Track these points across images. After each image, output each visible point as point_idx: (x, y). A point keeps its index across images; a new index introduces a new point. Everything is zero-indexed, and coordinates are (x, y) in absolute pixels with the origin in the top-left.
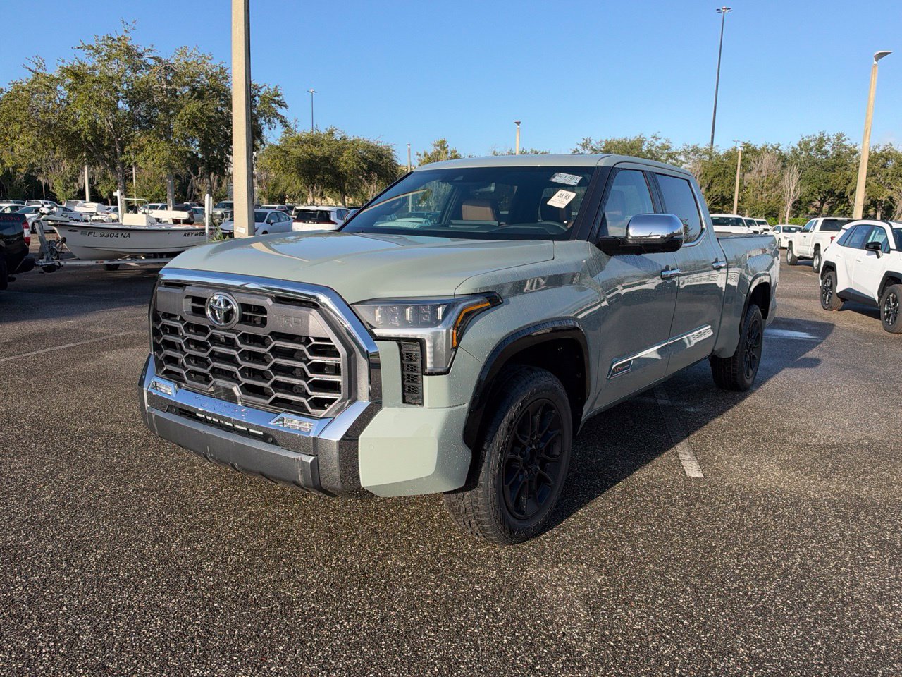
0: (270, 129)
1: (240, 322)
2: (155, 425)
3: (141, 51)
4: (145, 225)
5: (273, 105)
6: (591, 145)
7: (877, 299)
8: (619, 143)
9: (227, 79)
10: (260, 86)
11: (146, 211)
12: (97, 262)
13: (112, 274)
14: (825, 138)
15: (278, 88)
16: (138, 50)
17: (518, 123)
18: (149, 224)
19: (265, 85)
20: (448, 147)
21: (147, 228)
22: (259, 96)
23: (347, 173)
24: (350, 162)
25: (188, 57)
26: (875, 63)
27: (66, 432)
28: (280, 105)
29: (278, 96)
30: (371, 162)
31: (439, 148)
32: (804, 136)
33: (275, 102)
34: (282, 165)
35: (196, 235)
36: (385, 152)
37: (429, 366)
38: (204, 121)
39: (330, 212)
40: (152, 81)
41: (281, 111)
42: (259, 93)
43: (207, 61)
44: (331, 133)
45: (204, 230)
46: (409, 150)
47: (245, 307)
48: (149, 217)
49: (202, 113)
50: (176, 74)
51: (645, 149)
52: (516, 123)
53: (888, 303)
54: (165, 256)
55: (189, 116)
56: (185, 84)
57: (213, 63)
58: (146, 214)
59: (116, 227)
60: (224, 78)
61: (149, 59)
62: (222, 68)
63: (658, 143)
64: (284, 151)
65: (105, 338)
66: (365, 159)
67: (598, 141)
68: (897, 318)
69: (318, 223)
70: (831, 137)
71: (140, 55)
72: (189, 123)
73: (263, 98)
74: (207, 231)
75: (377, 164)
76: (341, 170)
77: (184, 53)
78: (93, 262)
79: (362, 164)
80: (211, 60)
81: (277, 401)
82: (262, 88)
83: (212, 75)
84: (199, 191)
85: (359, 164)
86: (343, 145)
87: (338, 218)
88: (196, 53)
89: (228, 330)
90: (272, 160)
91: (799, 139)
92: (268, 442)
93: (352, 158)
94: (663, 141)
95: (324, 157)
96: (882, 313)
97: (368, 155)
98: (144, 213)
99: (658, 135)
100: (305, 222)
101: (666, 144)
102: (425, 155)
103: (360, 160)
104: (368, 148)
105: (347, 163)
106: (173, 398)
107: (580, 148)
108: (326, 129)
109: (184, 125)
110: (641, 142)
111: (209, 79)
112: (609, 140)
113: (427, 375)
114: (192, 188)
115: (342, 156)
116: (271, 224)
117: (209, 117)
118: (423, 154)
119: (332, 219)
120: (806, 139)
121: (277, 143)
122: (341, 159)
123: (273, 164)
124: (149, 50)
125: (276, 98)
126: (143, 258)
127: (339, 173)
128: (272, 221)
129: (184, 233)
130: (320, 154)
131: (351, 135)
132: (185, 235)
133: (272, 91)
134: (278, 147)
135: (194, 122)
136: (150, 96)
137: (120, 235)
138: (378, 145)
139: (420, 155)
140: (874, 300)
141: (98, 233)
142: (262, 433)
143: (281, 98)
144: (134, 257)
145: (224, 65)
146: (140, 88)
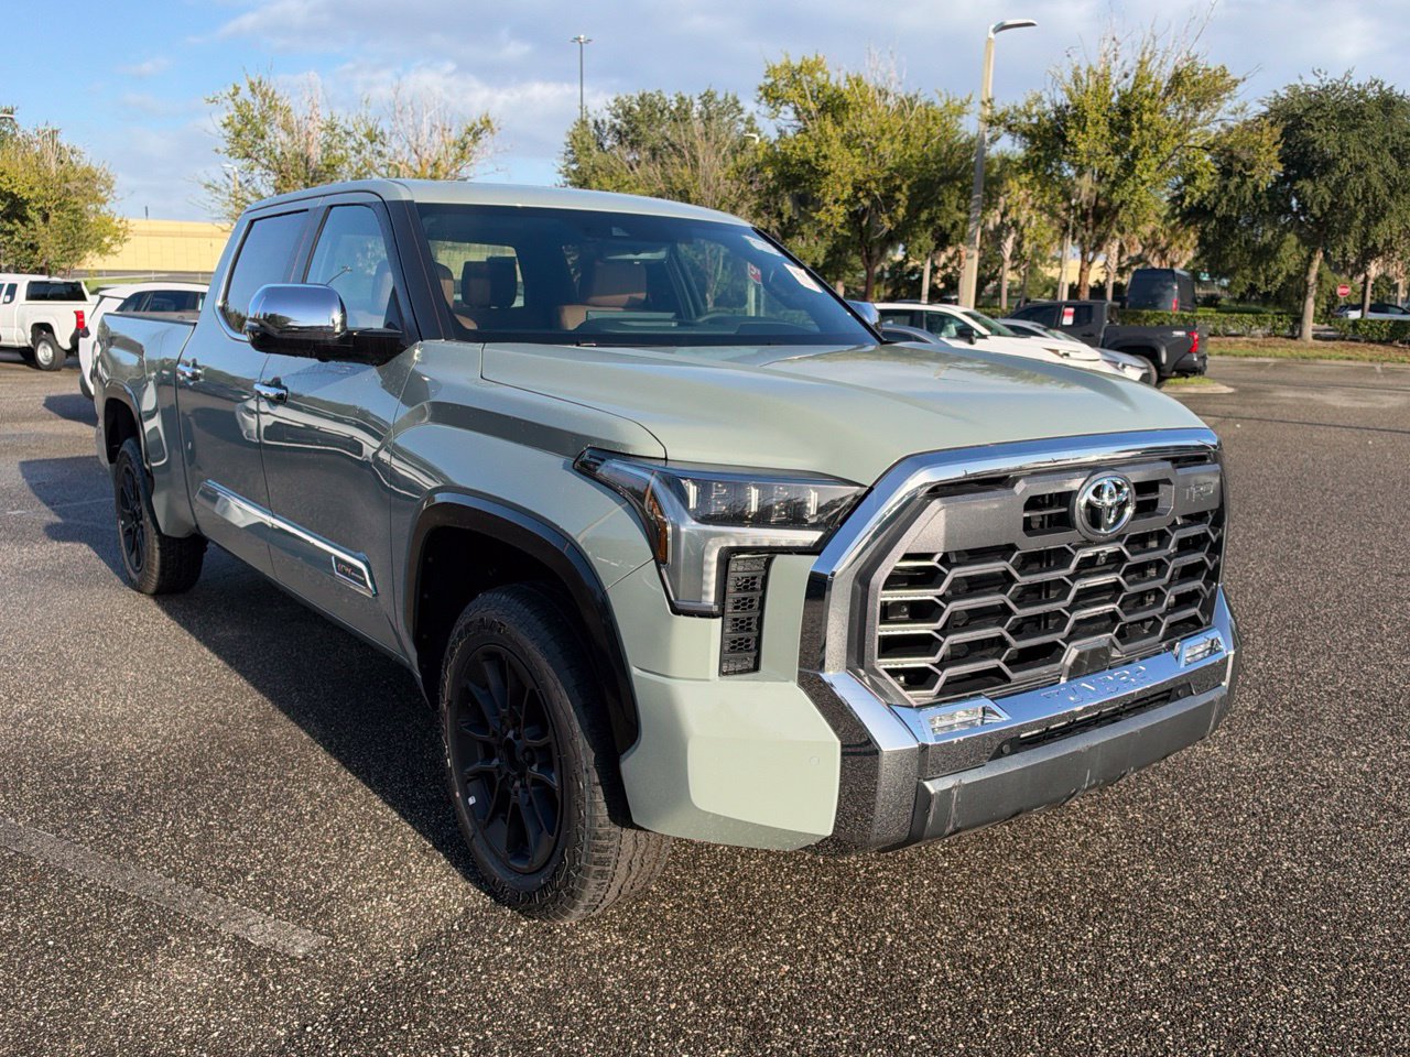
106: (1010, 722)
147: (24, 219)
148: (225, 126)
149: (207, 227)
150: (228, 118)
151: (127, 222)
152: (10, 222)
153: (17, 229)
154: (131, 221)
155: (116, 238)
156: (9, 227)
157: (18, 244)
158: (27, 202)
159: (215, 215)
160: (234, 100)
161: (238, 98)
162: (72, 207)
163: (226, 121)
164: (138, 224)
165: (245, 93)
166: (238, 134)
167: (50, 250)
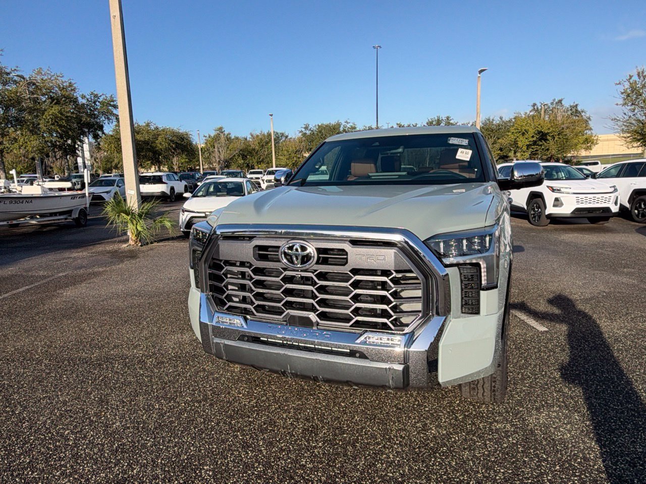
0: (109, 124)
1: (317, 263)
2: (223, 352)
3: (8, 71)
4: (41, 193)
5: (110, 108)
6: (309, 128)
7: (526, 207)
8: (326, 126)
9: (75, 91)
10: (99, 95)
11: (40, 183)
12: (8, 223)
13: (16, 230)
14: (441, 119)
15: (113, 96)
16: (6, 70)
17: (271, 115)
18: (44, 193)
19: (103, 95)
20: (224, 131)
21: (42, 195)
22: (99, 102)
23: (161, 150)
24: (163, 143)
25: (43, 75)
26: (479, 75)
27: (86, 361)
28: (114, 108)
29: (113, 101)
30: (176, 142)
31: (218, 132)
32: (429, 119)
33: (111, 105)
34: (116, 148)
35: (80, 198)
36: (185, 136)
37: (484, 282)
38: (63, 120)
39: (162, 176)
40: (20, 92)
41: (115, 112)
42: (99, 100)
43: (59, 78)
44: (148, 125)
45: (85, 194)
46: (199, 134)
47: (320, 251)
48: (43, 187)
49: (61, 114)
50: (37, 86)
51: (341, 129)
52: (270, 115)
53: (534, 210)
54: (58, 215)
55: (51, 116)
56: (43, 95)
57: (64, 80)
58: (40, 185)
59: (15, 196)
60: (72, 90)
61: (15, 77)
62: (70, 83)
63: (348, 126)
64: (116, 138)
65: (49, 279)
66: (173, 141)
67: (314, 125)
68: (541, 218)
69: (154, 184)
70: (444, 119)
71: (8, 74)
72: (52, 121)
73: (102, 103)
74: (87, 195)
75: (180, 144)
76: (157, 149)
77: (39, 73)
78: (5, 223)
79: (171, 144)
80: (62, 77)
81: (358, 324)
82: (100, 96)
83: (63, 88)
84: (51, 168)
85: (169, 144)
86: (157, 134)
87: (167, 180)
88: (49, 72)
89: (306, 271)
90: (109, 145)
91: (427, 121)
92: (356, 357)
93: (164, 140)
94: (352, 124)
95: (145, 141)
96: (530, 215)
97: (175, 138)
98: (39, 185)
99: (348, 121)
100: (144, 184)
101: (353, 126)
102: (209, 137)
103: (170, 142)
104: (174, 134)
105: (161, 144)
106: (245, 329)
107: (303, 130)
108: (145, 123)
109: (48, 122)
110: (339, 125)
111: (61, 91)
112: (320, 125)
113: (483, 290)
114: (46, 166)
115: (157, 140)
116: (120, 187)
117: (67, 117)
118: (208, 136)
119: (164, 181)
120: (430, 120)
121: (111, 133)
122: (157, 142)
123: (109, 147)
124: (15, 70)
125: (112, 103)
126: (38, 217)
127: (156, 151)
128: (120, 185)
129: (71, 197)
130: (142, 139)
131: (161, 126)
132: (72, 198)
133: (109, 98)
134: (112, 136)
135: (55, 120)
136: (19, 103)
137: (24, 202)
138: (180, 131)
139: (206, 137)
140: (524, 209)
141: (7, 202)
142: (349, 351)
143: (115, 103)
144: (33, 217)
145: (72, 81)
146: (12, 97)
147: (546, 140)
148: (622, 93)
149: (612, 136)
150: (624, 90)
151: (598, 136)
152: (541, 142)
153: (544, 144)
154: (599, 136)
155: (592, 143)
156: (541, 143)
157: (543, 149)
158: (548, 133)
159: (615, 131)
160: (629, 82)
161: (631, 81)
162: (564, 133)
163: (623, 91)
164: (602, 137)
165: (635, 78)
166: (628, 96)
167: (553, 150)
